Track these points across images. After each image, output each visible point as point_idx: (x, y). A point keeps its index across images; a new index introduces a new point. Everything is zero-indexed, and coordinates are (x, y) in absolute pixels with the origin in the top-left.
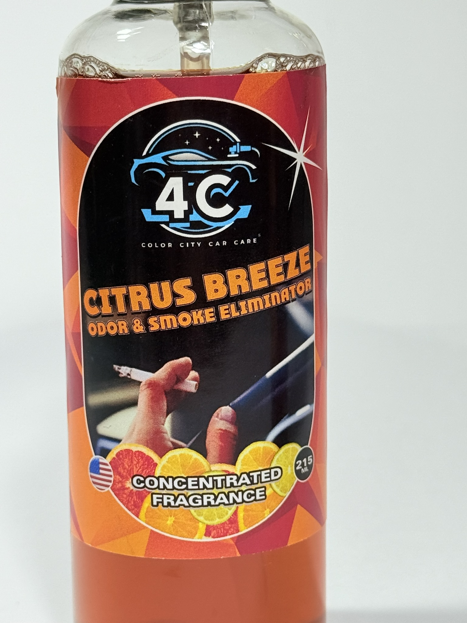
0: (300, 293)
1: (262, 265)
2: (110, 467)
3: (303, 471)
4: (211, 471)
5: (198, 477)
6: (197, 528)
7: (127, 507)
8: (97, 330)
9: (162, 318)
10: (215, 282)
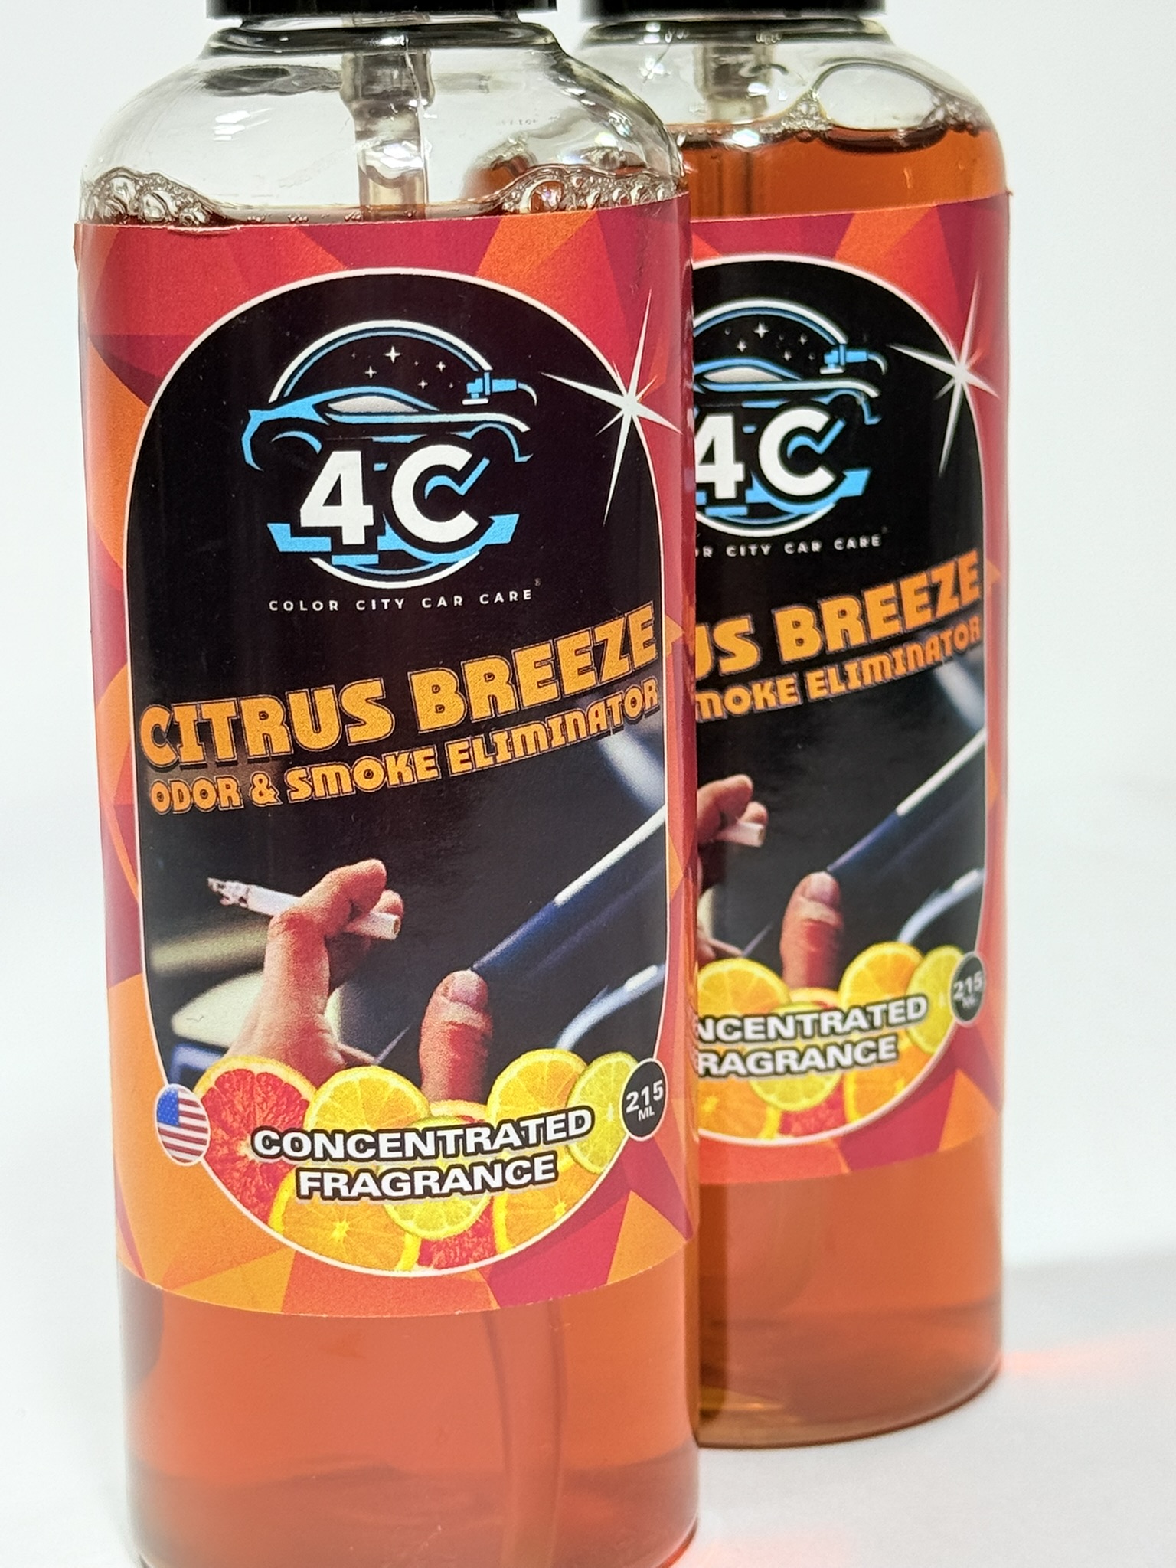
0: (633, 712)
1: (544, 651)
2: (201, 1111)
3: (642, 1115)
4: (430, 1117)
5: (402, 1132)
6: (400, 1247)
7: (241, 1201)
8: (171, 799)
9: (317, 771)
10: (436, 689)
